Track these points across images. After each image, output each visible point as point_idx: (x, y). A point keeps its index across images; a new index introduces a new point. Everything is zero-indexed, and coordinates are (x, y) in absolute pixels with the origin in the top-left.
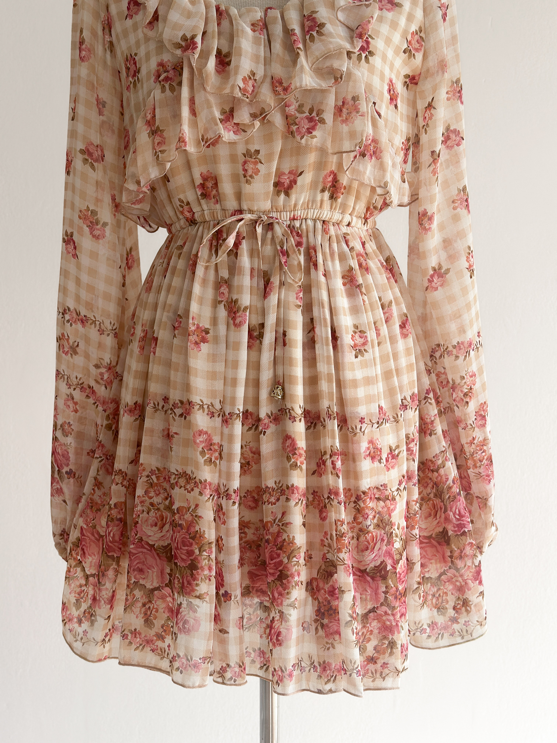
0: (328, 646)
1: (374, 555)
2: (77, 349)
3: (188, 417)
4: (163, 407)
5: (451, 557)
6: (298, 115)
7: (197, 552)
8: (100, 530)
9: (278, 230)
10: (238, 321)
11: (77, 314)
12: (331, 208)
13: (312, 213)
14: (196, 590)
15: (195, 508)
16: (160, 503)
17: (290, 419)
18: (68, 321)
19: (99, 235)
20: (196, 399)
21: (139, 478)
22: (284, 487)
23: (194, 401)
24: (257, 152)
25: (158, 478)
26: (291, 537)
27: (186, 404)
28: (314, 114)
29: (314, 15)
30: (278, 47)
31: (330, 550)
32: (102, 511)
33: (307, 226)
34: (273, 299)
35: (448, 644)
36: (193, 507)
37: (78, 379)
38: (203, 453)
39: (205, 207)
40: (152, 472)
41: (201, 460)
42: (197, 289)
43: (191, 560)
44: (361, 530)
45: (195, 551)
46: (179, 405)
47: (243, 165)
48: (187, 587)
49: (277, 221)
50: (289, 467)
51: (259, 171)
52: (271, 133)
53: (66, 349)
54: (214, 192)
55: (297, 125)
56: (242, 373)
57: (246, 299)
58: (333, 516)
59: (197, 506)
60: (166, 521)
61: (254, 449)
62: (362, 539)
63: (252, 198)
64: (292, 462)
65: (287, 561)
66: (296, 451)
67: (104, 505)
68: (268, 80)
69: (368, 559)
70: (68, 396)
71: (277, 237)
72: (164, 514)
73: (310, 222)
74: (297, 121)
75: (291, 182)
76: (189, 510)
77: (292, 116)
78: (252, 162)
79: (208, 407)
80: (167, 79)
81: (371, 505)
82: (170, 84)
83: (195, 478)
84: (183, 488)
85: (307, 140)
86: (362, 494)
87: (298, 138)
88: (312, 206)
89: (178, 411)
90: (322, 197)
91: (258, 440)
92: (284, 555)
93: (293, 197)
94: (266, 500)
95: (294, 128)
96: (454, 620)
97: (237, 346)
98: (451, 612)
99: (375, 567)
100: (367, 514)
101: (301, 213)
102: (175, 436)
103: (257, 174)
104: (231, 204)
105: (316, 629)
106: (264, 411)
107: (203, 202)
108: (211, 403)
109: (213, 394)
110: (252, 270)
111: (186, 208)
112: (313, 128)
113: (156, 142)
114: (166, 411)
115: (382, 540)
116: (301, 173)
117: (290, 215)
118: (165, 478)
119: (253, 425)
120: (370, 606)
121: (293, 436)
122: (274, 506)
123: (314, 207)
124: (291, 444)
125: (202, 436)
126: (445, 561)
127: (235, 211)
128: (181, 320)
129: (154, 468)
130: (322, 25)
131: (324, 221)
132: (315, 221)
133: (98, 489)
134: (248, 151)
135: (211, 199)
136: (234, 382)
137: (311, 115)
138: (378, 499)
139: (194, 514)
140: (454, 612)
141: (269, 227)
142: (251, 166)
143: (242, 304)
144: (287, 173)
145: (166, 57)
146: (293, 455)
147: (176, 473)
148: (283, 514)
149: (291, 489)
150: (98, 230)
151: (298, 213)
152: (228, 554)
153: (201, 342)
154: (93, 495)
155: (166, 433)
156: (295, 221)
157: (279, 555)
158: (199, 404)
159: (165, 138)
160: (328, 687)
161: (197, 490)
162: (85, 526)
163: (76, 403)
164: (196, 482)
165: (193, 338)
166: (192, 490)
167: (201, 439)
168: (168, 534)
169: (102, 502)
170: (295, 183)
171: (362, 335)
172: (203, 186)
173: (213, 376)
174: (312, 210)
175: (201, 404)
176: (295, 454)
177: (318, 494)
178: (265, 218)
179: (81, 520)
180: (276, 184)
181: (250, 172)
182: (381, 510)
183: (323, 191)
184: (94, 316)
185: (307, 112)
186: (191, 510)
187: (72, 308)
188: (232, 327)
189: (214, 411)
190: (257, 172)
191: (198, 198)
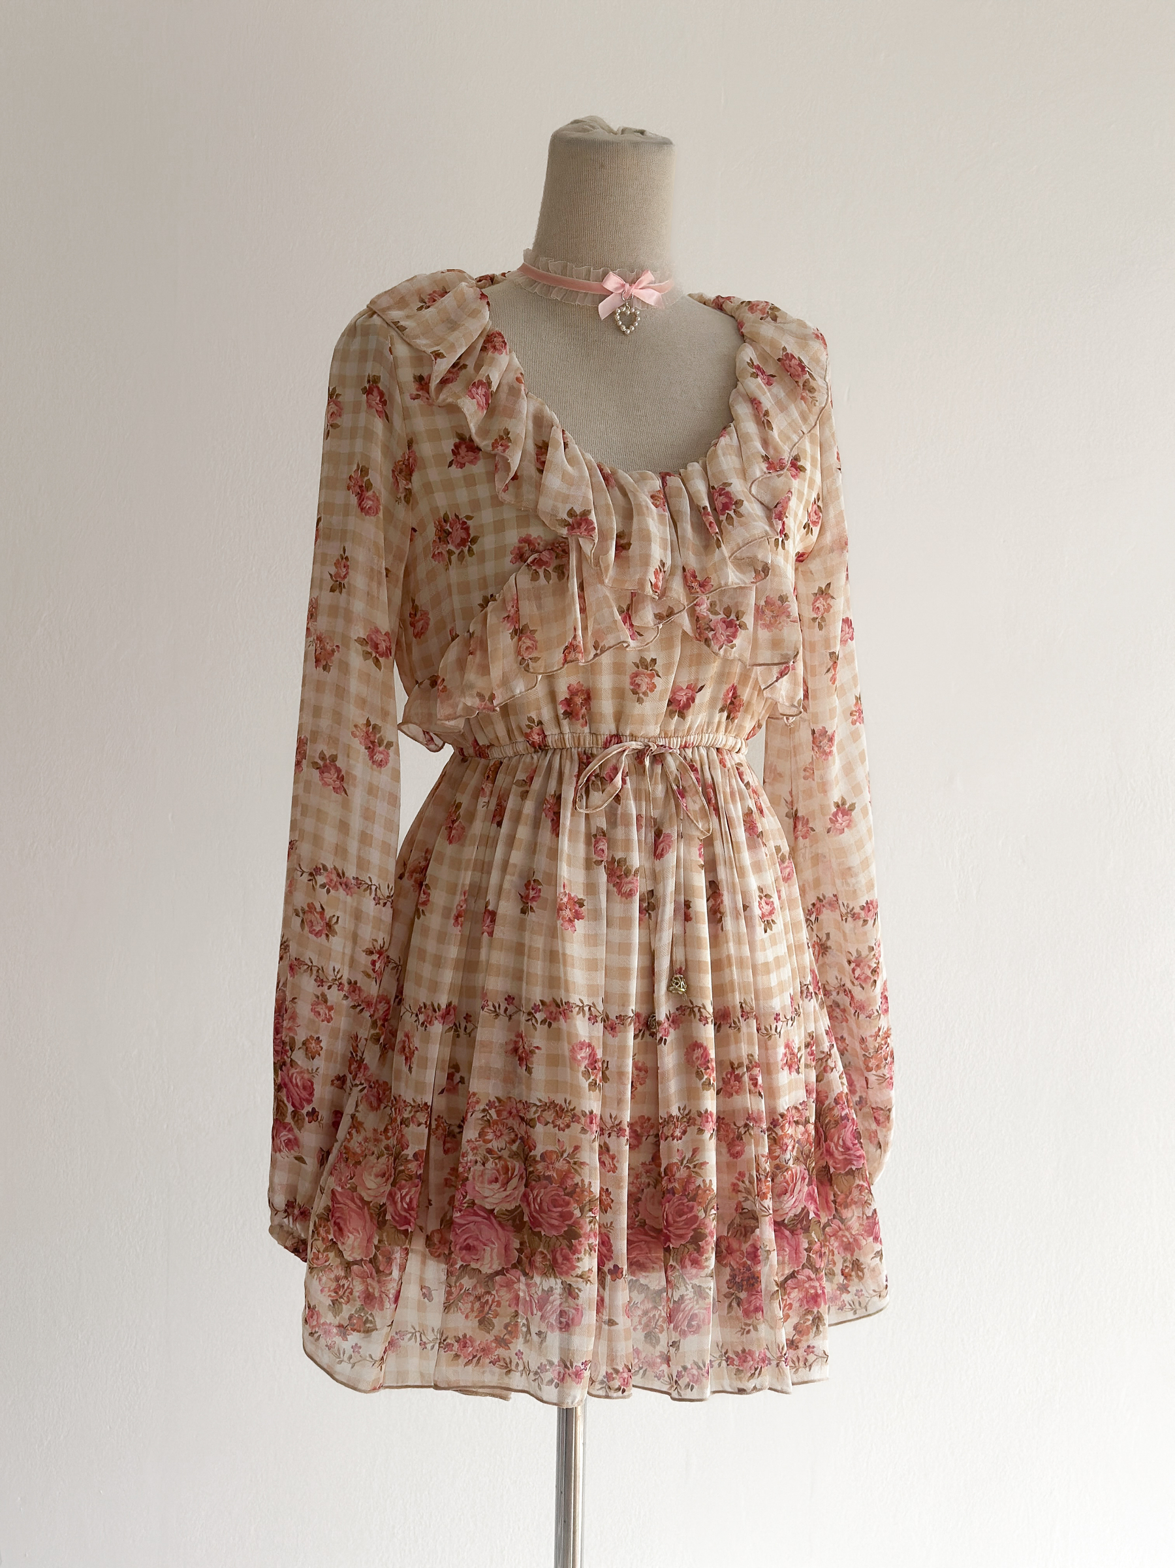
0: (747, 1328)
1: (794, 1199)
2: (336, 927)
3: (554, 1025)
4: (506, 1009)
5: (835, 1202)
6: (711, 616)
7: (577, 1213)
8: (364, 1194)
9: (672, 763)
10: (626, 889)
11: (338, 875)
12: (726, 732)
13: (706, 739)
14: (578, 1267)
15: (573, 1151)
16: (502, 1149)
17: (700, 1020)
18: (323, 886)
19: (381, 761)
20: (575, 999)
21: (469, 1114)
22: (694, 1114)
23: (572, 1001)
24: (654, 661)
25: (499, 1113)
26: (708, 1182)
27: (550, 1005)
28: (733, 617)
29: (727, 489)
30: (687, 528)
31: (749, 1197)
32: (363, 1163)
33: (700, 756)
34: (671, 858)
35: (836, 1322)
36: (570, 1150)
37: (337, 970)
38: (587, 1074)
39: (566, 728)
40: (490, 1104)
41: (585, 1084)
42: (565, 843)
43: (568, 1225)
44: (778, 1167)
45: (575, 1212)
46: (541, 1007)
47: (632, 678)
48: (562, 1264)
49: (671, 751)
50: (701, 1086)
51: (655, 687)
52: (672, 637)
53: (318, 928)
54: (584, 710)
55: (713, 630)
56: (635, 961)
57: (636, 859)
58: (751, 1150)
59: (577, 1148)
60: (512, 1174)
61: (640, 1064)
62: (779, 1179)
63: (642, 721)
64: (704, 1080)
65: (704, 1215)
66: (709, 1065)
67: (366, 1155)
68: (679, 572)
69: (786, 1206)
70: (318, 997)
71: (671, 772)
72: (509, 1163)
73: (703, 752)
74: (712, 624)
75: (688, 699)
76: (562, 1155)
77: (704, 617)
78: (648, 675)
79: (590, 1009)
80: (539, 562)
81: (790, 1130)
82: (545, 569)
83: (574, 1109)
84: (550, 1126)
85: (726, 651)
86: (780, 1117)
87: (716, 648)
88: (707, 730)
89: (539, 1016)
90: (721, 718)
91: (654, 1053)
92: (700, 1208)
93: (689, 719)
94: (669, 1135)
95: (710, 634)
96: (844, 1289)
97: (626, 923)
98: (840, 1279)
99: (795, 1215)
100: (786, 1144)
101: (694, 738)
102: (537, 1051)
103: (652, 690)
104: (607, 728)
105: (730, 1306)
106: (664, 1010)
107: (565, 723)
108: (593, 1004)
109: (592, 990)
110: (639, 817)
111: (536, 729)
112: (734, 636)
113: (524, 646)
114: (510, 1016)
115: (803, 1179)
116: (700, 689)
117: (681, 741)
118: (510, 1113)
119: (640, 1031)
120: (787, 1272)
121: (705, 1044)
122: (680, 1141)
123: (709, 731)
124: (702, 1055)
125: (584, 1051)
126: (829, 1208)
127: (611, 736)
128: (539, 887)
129: (492, 1099)
130: (739, 503)
131: (717, 749)
132: (708, 748)
133: (358, 1132)
134: (642, 660)
135: (578, 720)
136: (625, 973)
137: (728, 617)
138: (797, 1123)
139: (572, 1161)
140: (843, 1277)
141: (658, 758)
142: (646, 680)
143: (632, 866)
144: (685, 688)
145: (535, 532)
146: (705, 1069)
147: (539, 1104)
148: (695, 1151)
149: (703, 1115)
150: (381, 753)
151: (692, 739)
152: (617, 1213)
153: (574, 918)
154: (349, 1142)
155: (511, 1047)
156: (686, 750)
157: (691, 1209)
158: (578, 1006)
159: (536, 641)
160: (750, 1385)
161: (576, 1127)
162: (339, 1189)
163: (330, 1009)
164: (574, 1116)
165: (567, 913)
166: (568, 1126)
167: (583, 1055)
168: (517, 1192)
169: (363, 1152)
170: (693, 701)
171: (768, 900)
172: (568, 702)
173: (592, 965)
174: (707, 735)
175: (581, 1005)
176: (708, 1068)
177: (726, 1121)
178: (654, 748)
179: (331, 1179)
180: (670, 703)
181: (644, 688)
182: (800, 1137)
183: (722, 710)
184: (370, 878)
185: (722, 613)
186: (565, 1155)
187: (330, 866)
188: (618, 898)
189: (598, 1014)
190: (653, 687)
191: (557, 717)
